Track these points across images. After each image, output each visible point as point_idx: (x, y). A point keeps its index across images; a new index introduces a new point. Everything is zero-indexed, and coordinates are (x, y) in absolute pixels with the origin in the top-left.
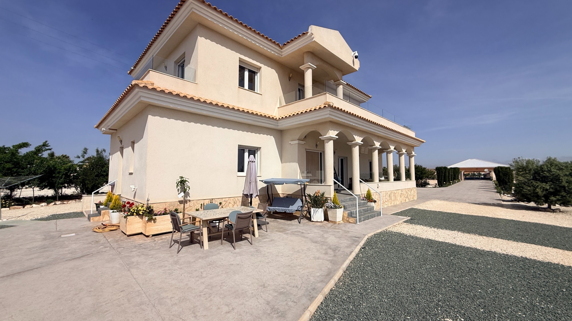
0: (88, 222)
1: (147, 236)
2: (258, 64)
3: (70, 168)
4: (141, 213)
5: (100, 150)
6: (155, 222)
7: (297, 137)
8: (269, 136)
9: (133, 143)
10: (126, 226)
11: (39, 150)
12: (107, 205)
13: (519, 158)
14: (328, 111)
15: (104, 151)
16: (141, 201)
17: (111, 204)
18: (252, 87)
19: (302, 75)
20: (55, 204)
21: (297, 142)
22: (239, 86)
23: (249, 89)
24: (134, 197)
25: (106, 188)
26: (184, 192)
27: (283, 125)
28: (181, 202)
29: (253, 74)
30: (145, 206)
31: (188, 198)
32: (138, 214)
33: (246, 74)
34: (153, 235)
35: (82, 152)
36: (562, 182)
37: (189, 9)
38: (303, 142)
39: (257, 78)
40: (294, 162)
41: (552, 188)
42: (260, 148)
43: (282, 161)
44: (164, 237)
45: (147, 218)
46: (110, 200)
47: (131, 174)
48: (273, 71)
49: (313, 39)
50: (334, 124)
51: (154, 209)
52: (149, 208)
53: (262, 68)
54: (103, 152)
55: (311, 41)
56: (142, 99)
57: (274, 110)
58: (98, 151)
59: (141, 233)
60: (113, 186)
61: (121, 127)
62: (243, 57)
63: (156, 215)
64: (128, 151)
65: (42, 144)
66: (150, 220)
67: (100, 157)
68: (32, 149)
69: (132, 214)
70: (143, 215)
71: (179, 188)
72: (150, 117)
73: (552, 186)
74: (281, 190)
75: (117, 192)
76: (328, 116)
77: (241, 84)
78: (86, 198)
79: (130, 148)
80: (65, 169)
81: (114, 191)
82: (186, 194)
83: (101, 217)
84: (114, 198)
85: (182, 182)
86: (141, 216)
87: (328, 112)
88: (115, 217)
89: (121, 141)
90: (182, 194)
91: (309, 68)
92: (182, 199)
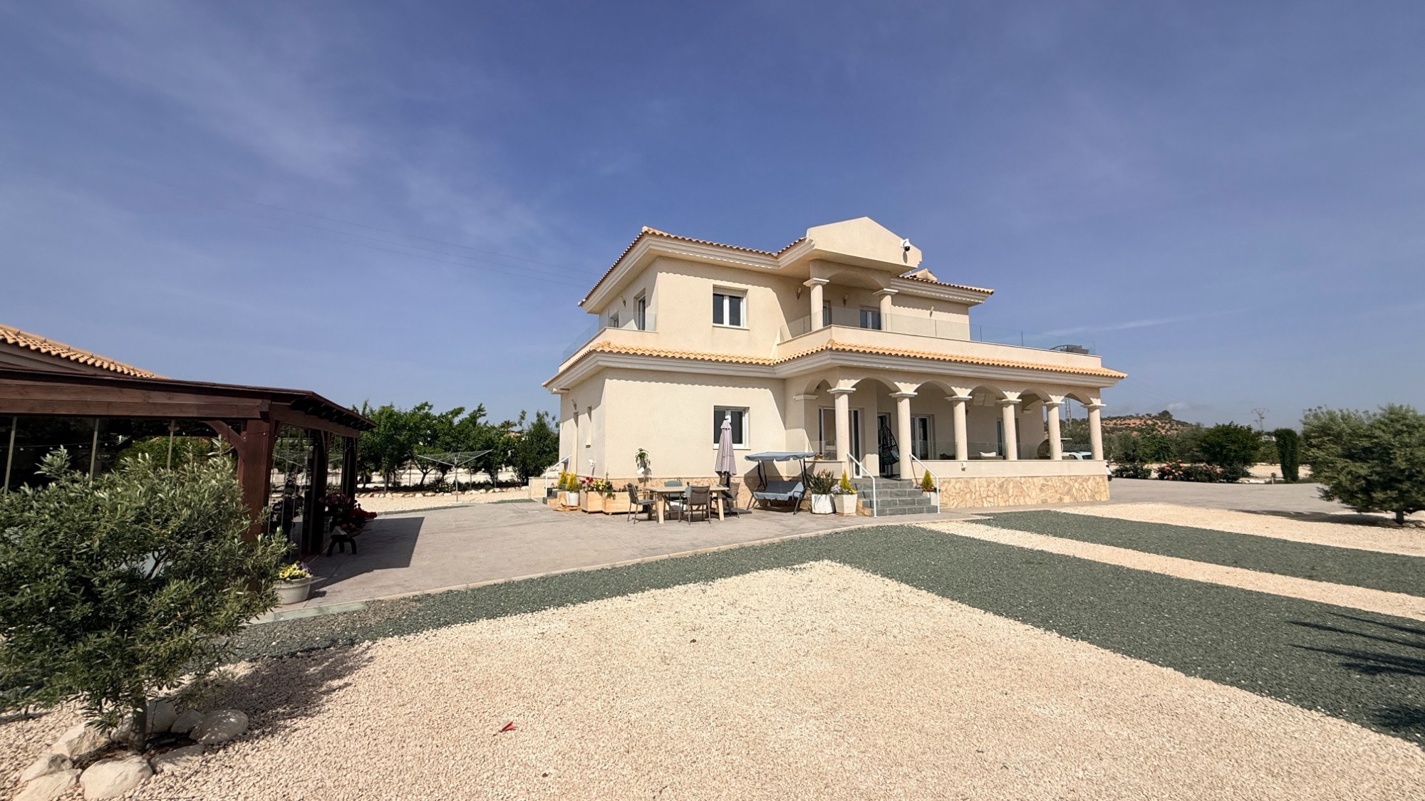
0: (545, 506)
1: (607, 514)
2: (743, 286)
3: (508, 442)
4: (600, 488)
5: (541, 413)
6: (614, 499)
7: (803, 389)
8: (762, 389)
9: (590, 409)
10: (587, 502)
11: (473, 418)
12: (561, 487)
13: (1320, 408)
14: (828, 355)
15: (547, 414)
16: (600, 477)
17: (567, 486)
18: (735, 319)
19: (807, 292)
20: (494, 492)
21: (802, 397)
22: (714, 322)
23: (730, 324)
24: (593, 474)
25: (559, 467)
26: (645, 467)
27: (783, 372)
28: (641, 480)
29: (736, 300)
30: (604, 481)
31: (649, 476)
32: (598, 490)
33: (726, 303)
34: (613, 514)
35: (519, 418)
36: (1395, 459)
37: (646, 245)
38: (814, 397)
39: (743, 305)
40: (799, 428)
41: (1378, 473)
42: (748, 408)
43: (787, 426)
44: (623, 516)
45: (606, 494)
46: (564, 481)
47: (588, 446)
48: (769, 290)
49: (814, 246)
50: (847, 371)
51: (613, 486)
52: (608, 483)
53: (749, 292)
54: (545, 417)
55: (810, 250)
56: (600, 363)
57: (771, 349)
58: (538, 415)
59: (601, 512)
60: (566, 463)
61: (574, 387)
62: (719, 283)
63: (615, 491)
64: (583, 418)
65: (476, 408)
66: (609, 496)
67: (541, 424)
68: (464, 415)
69: (592, 490)
70: (602, 491)
71: (639, 462)
72: (607, 381)
73: (1378, 469)
74: (785, 470)
75: (572, 471)
76: (829, 361)
77: (718, 318)
78: (533, 481)
79: (587, 414)
80: (504, 444)
81: (568, 471)
82: (647, 471)
83: (558, 499)
84: (569, 478)
85: (642, 456)
86: (601, 492)
87: (829, 357)
88: (572, 498)
89: (575, 406)
90: (642, 469)
91: (815, 285)
92: (642, 476)
